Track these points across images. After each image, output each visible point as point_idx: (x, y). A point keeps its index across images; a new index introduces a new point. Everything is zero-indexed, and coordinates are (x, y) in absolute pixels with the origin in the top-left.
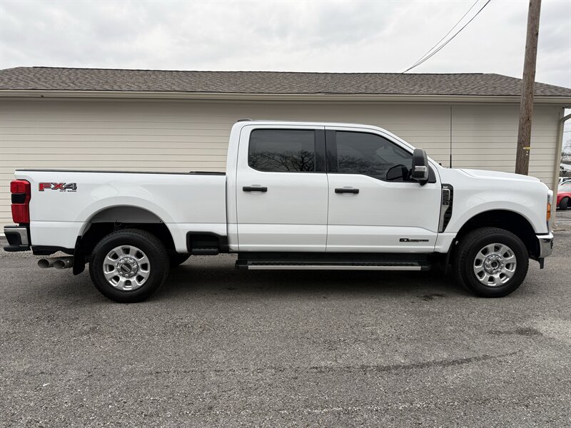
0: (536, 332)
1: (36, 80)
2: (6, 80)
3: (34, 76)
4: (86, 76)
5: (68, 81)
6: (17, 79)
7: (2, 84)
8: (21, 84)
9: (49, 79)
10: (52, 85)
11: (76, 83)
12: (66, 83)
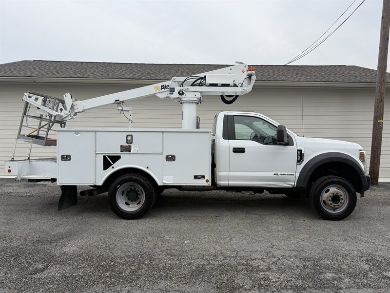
3: (32, 66)
4: (68, 67)
5: (54, 71)
6: (20, 69)
7: (8, 73)
8: (22, 72)
9: (42, 68)
10: (42, 74)
11: (59, 72)
12: (52, 73)
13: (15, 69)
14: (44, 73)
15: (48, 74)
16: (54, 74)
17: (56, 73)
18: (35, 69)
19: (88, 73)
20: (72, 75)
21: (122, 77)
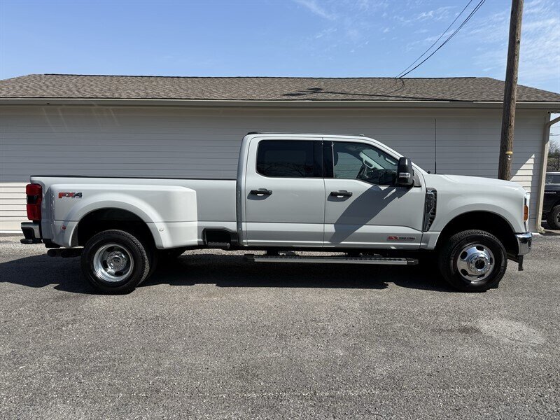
0: (477, 331)
1: (44, 88)
2: (18, 88)
3: (44, 83)
4: (91, 83)
5: (74, 89)
6: (28, 87)
7: (13, 92)
8: (31, 92)
9: (57, 86)
10: (58, 93)
11: (81, 90)
12: (71, 91)
13: (21, 87)
14: (61, 93)
15: (66, 93)
16: (74, 93)
17: (76, 92)
18: (48, 87)
19: (119, 91)
20: (98, 94)
21: (166, 97)
